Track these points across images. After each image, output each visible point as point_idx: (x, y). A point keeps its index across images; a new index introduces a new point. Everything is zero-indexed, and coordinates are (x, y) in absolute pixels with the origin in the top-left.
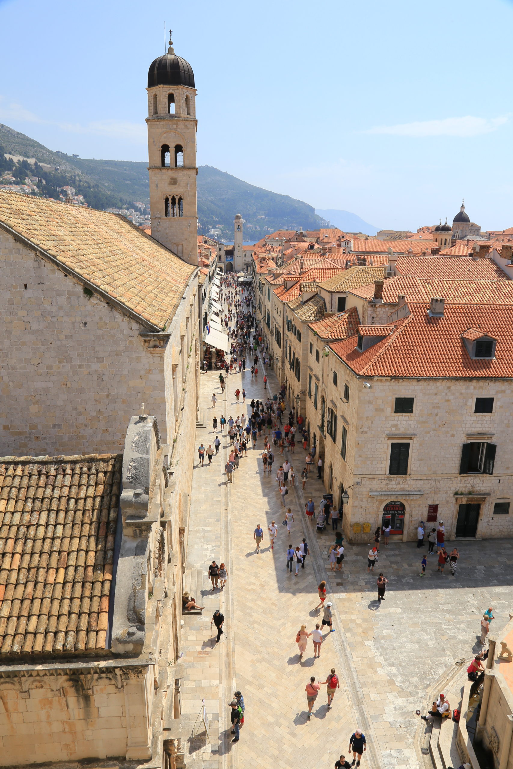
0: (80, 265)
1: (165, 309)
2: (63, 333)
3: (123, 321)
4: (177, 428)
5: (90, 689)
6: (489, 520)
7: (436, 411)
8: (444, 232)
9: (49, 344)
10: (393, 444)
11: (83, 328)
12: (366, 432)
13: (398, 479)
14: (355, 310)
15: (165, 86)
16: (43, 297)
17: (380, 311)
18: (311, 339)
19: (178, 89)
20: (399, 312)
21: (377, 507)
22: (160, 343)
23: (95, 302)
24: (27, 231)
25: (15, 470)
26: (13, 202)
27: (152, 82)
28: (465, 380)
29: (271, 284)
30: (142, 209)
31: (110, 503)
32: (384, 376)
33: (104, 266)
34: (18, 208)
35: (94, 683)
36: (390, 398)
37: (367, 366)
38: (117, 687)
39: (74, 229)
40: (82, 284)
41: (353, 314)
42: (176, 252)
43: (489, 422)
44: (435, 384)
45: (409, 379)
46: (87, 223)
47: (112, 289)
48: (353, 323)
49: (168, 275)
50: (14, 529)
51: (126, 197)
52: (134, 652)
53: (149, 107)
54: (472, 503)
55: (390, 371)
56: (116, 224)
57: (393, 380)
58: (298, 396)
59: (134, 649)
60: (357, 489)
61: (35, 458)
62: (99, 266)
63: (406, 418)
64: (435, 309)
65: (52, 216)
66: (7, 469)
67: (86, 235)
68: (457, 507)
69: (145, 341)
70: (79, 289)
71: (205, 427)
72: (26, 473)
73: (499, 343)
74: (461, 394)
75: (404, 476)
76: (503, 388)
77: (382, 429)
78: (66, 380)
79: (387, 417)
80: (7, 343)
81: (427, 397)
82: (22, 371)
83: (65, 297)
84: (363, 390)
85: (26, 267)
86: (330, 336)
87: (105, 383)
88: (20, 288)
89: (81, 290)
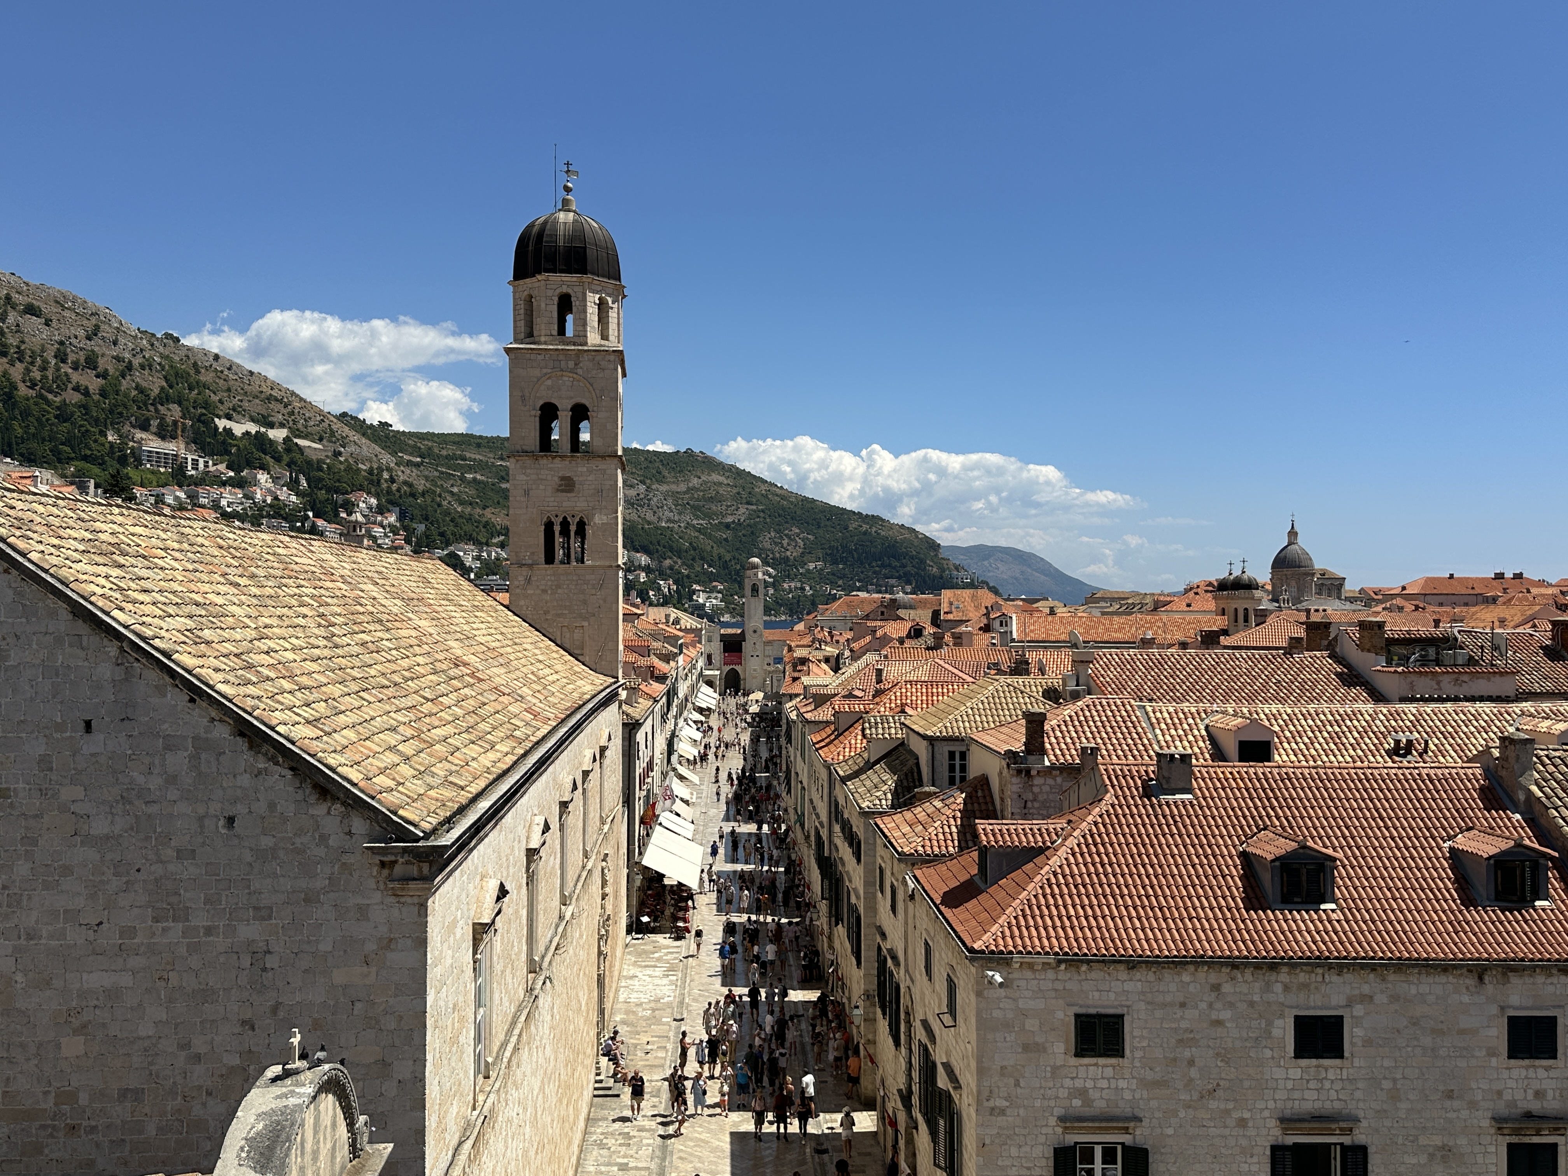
0: (240, 676)
1: (462, 783)
2: (173, 843)
3: (329, 813)
7: (1187, 1053)
8: (1240, 593)
9: (133, 871)
11: (224, 831)
12: (1002, 1112)
15: (551, 278)
16: (129, 752)
18: (881, 857)
19: (581, 283)
20: (1082, 785)
22: (420, 871)
23: (262, 766)
27: (522, 271)
28: (1257, 967)
29: (808, 722)
32: (1039, 953)
37: (996, 928)
40: (230, 722)
41: (980, 793)
42: (566, 646)
43: (1338, 1086)
44: (1177, 979)
45: (1104, 962)
49: (520, 699)
53: (515, 321)
55: (1054, 940)
57: (1063, 967)
62: (304, 678)
63: (1109, 1071)
64: (1168, 780)
67: (302, 605)
69: (383, 864)
70: (223, 732)
73: (1344, 866)
74: (1252, 1004)
76: (1366, 989)
77: (1046, 1103)
78: (168, 967)
79: (1055, 1069)
80: (22, 869)
81: (1159, 1014)
82: (53, 943)
83: (186, 754)
84: (986, 992)
85: (94, 678)
86: (920, 848)
87: (270, 974)
88: (73, 731)
89: (227, 736)
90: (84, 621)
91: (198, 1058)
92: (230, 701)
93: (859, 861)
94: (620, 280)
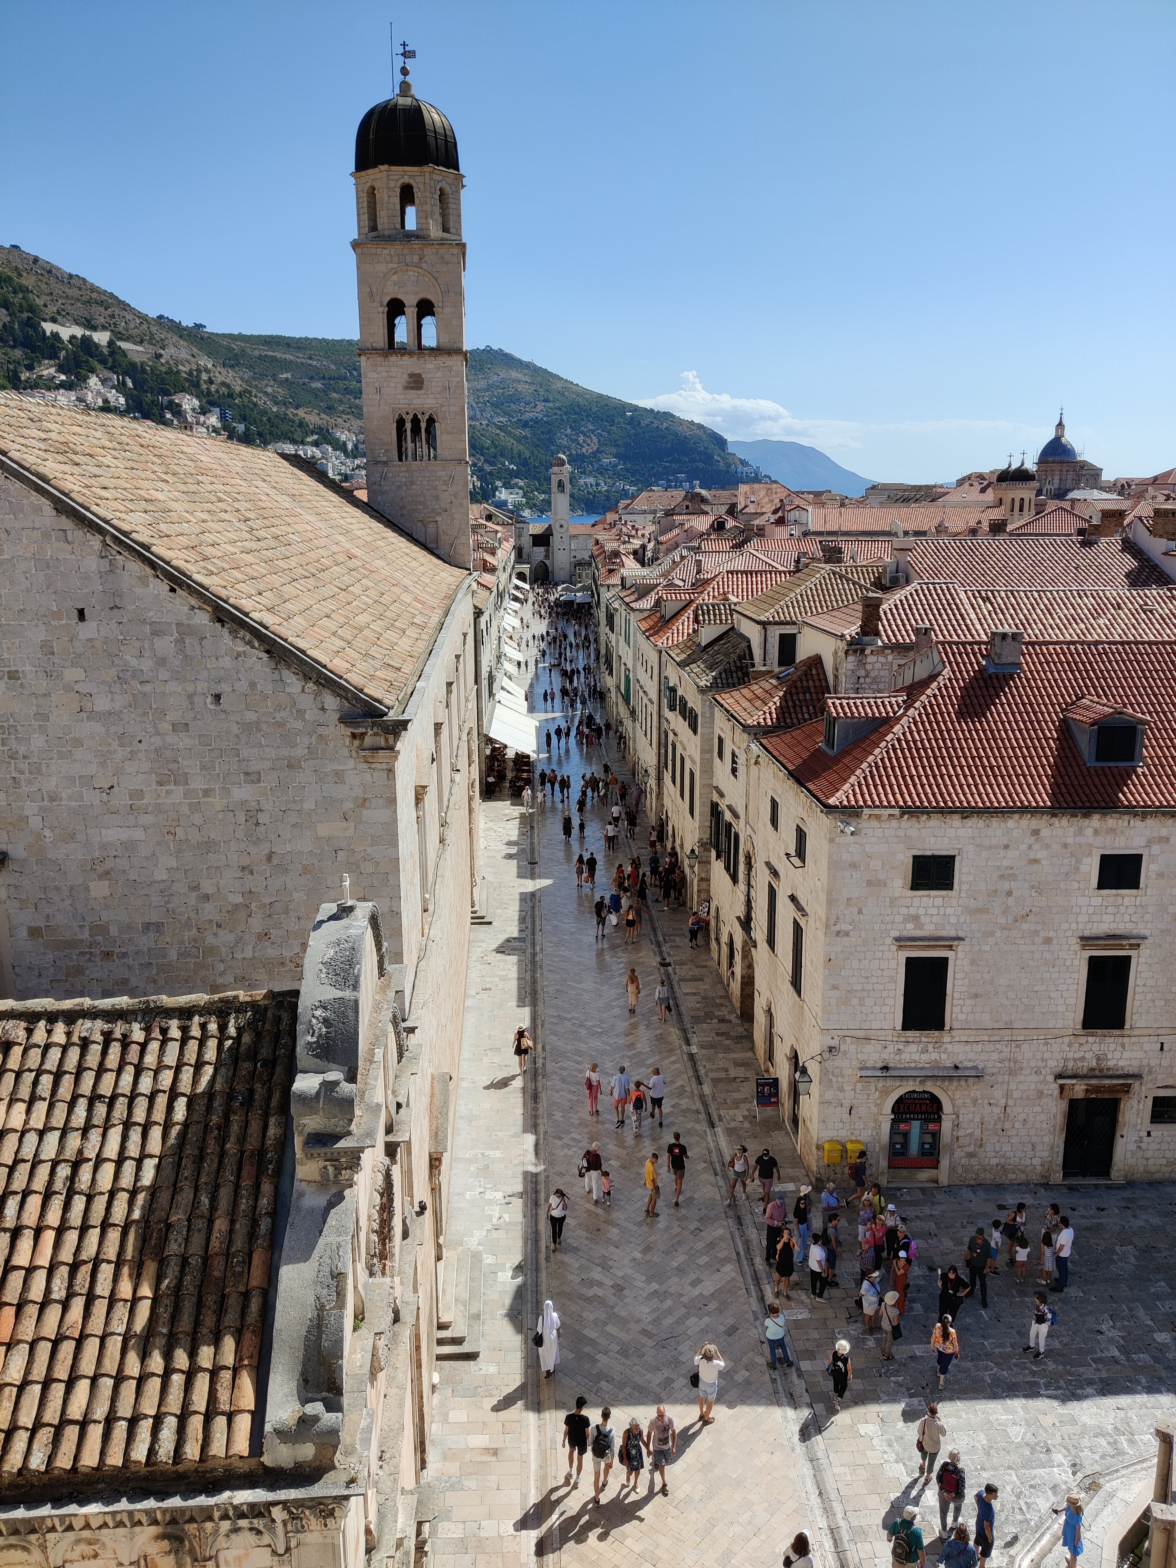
0: (204, 568)
1: (398, 665)
2: (168, 718)
3: (303, 691)
4: (426, 927)
5: (210, 1558)
6: (1141, 1138)
7: (1006, 886)
8: (1019, 484)
9: (136, 742)
10: (908, 959)
11: (212, 707)
12: (847, 934)
13: (923, 1039)
14: (816, 661)
15: (393, 168)
16: (121, 637)
17: (873, 664)
18: (721, 725)
19: (422, 174)
20: (918, 662)
21: (877, 1105)
22: (387, 740)
23: (240, 649)
24: (84, 491)
25: (49, 1032)
26: (53, 426)
27: (364, 161)
29: (632, 609)
30: (350, 446)
31: (268, 1106)
32: (886, 807)
33: (262, 569)
34: (63, 440)
35: (221, 1542)
36: (900, 856)
37: (847, 787)
38: (274, 1553)
39: (194, 488)
40: (209, 609)
41: (814, 672)
42: (422, 540)
43: (1131, 910)
44: (1003, 825)
45: (942, 813)
46: (223, 474)
47: (278, 620)
48: (813, 690)
49: (406, 589)
50: (43, 1171)
51: (313, 418)
52: (317, 1463)
53: (358, 215)
54: (1100, 1096)
55: (898, 796)
56: (289, 476)
57: (906, 816)
58: (693, 851)
59: (316, 1456)
60: (830, 1062)
61: (97, 1003)
62: (248, 570)
63: (938, 902)
64: (999, 656)
65: (143, 458)
66: (30, 1032)
67: (220, 500)
68: (1064, 1105)
69: (354, 736)
70: (203, 618)
71: (490, 923)
72: (75, 1039)
73: (1151, 729)
74: (1065, 846)
75: (937, 1033)
76: (1164, 832)
77: (883, 927)
78: (175, 824)
79: (893, 900)
80: (38, 741)
81: (985, 854)
82: (74, 804)
83: (172, 639)
84: (837, 840)
85: (82, 570)
86: (762, 720)
87: (262, 828)
88: (69, 618)
89: (207, 622)
90: (68, 517)
91: (207, 897)
92: (207, 590)
93: (695, 732)
94: (458, 170)
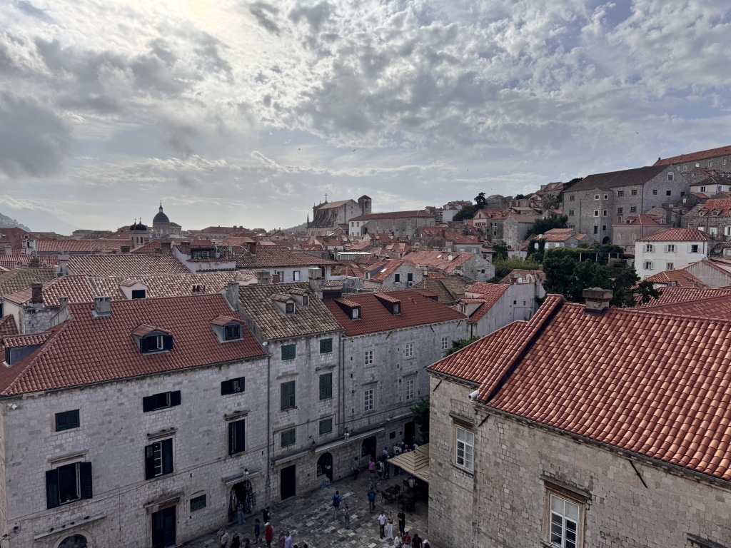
6: (187, 520)
7: (108, 418)
8: (140, 231)
12: (20, 464)
13: (72, 508)
14: (11, 317)
17: (40, 317)
20: (60, 315)
28: (137, 379)
36: (48, 415)
37: (13, 384)
41: (9, 323)
43: (170, 417)
44: (103, 390)
45: (71, 389)
48: (8, 333)
54: (165, 508)
55: (44, 384)
57: (49, 394)
60: (16, 538)
63: (73, 434)
64: (100, 309)
68: (150, 517)
74: (135, 394)
76: (180, 380)
77: (42, 455)
79: (46, 439)
81: (95, 405)
